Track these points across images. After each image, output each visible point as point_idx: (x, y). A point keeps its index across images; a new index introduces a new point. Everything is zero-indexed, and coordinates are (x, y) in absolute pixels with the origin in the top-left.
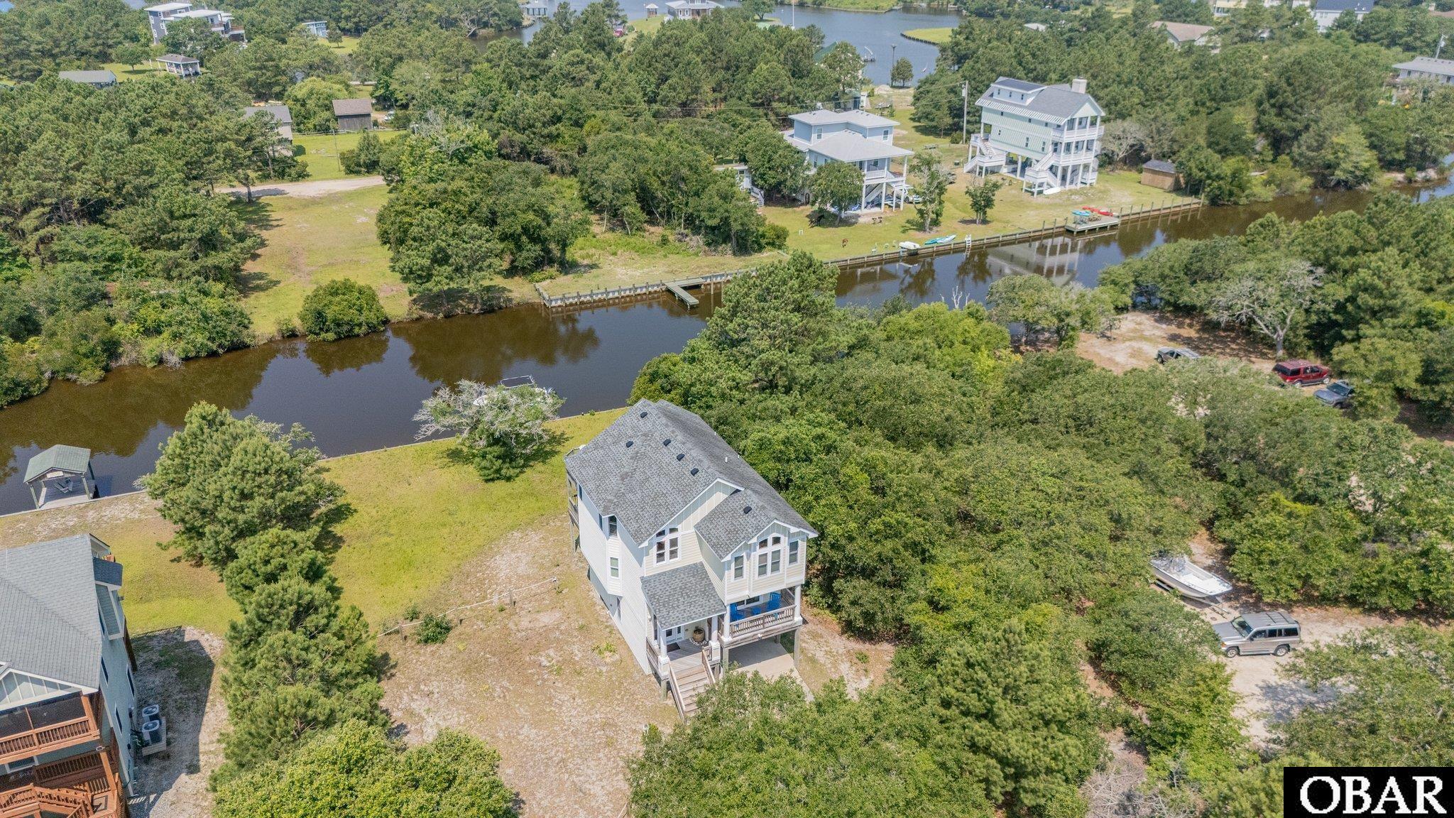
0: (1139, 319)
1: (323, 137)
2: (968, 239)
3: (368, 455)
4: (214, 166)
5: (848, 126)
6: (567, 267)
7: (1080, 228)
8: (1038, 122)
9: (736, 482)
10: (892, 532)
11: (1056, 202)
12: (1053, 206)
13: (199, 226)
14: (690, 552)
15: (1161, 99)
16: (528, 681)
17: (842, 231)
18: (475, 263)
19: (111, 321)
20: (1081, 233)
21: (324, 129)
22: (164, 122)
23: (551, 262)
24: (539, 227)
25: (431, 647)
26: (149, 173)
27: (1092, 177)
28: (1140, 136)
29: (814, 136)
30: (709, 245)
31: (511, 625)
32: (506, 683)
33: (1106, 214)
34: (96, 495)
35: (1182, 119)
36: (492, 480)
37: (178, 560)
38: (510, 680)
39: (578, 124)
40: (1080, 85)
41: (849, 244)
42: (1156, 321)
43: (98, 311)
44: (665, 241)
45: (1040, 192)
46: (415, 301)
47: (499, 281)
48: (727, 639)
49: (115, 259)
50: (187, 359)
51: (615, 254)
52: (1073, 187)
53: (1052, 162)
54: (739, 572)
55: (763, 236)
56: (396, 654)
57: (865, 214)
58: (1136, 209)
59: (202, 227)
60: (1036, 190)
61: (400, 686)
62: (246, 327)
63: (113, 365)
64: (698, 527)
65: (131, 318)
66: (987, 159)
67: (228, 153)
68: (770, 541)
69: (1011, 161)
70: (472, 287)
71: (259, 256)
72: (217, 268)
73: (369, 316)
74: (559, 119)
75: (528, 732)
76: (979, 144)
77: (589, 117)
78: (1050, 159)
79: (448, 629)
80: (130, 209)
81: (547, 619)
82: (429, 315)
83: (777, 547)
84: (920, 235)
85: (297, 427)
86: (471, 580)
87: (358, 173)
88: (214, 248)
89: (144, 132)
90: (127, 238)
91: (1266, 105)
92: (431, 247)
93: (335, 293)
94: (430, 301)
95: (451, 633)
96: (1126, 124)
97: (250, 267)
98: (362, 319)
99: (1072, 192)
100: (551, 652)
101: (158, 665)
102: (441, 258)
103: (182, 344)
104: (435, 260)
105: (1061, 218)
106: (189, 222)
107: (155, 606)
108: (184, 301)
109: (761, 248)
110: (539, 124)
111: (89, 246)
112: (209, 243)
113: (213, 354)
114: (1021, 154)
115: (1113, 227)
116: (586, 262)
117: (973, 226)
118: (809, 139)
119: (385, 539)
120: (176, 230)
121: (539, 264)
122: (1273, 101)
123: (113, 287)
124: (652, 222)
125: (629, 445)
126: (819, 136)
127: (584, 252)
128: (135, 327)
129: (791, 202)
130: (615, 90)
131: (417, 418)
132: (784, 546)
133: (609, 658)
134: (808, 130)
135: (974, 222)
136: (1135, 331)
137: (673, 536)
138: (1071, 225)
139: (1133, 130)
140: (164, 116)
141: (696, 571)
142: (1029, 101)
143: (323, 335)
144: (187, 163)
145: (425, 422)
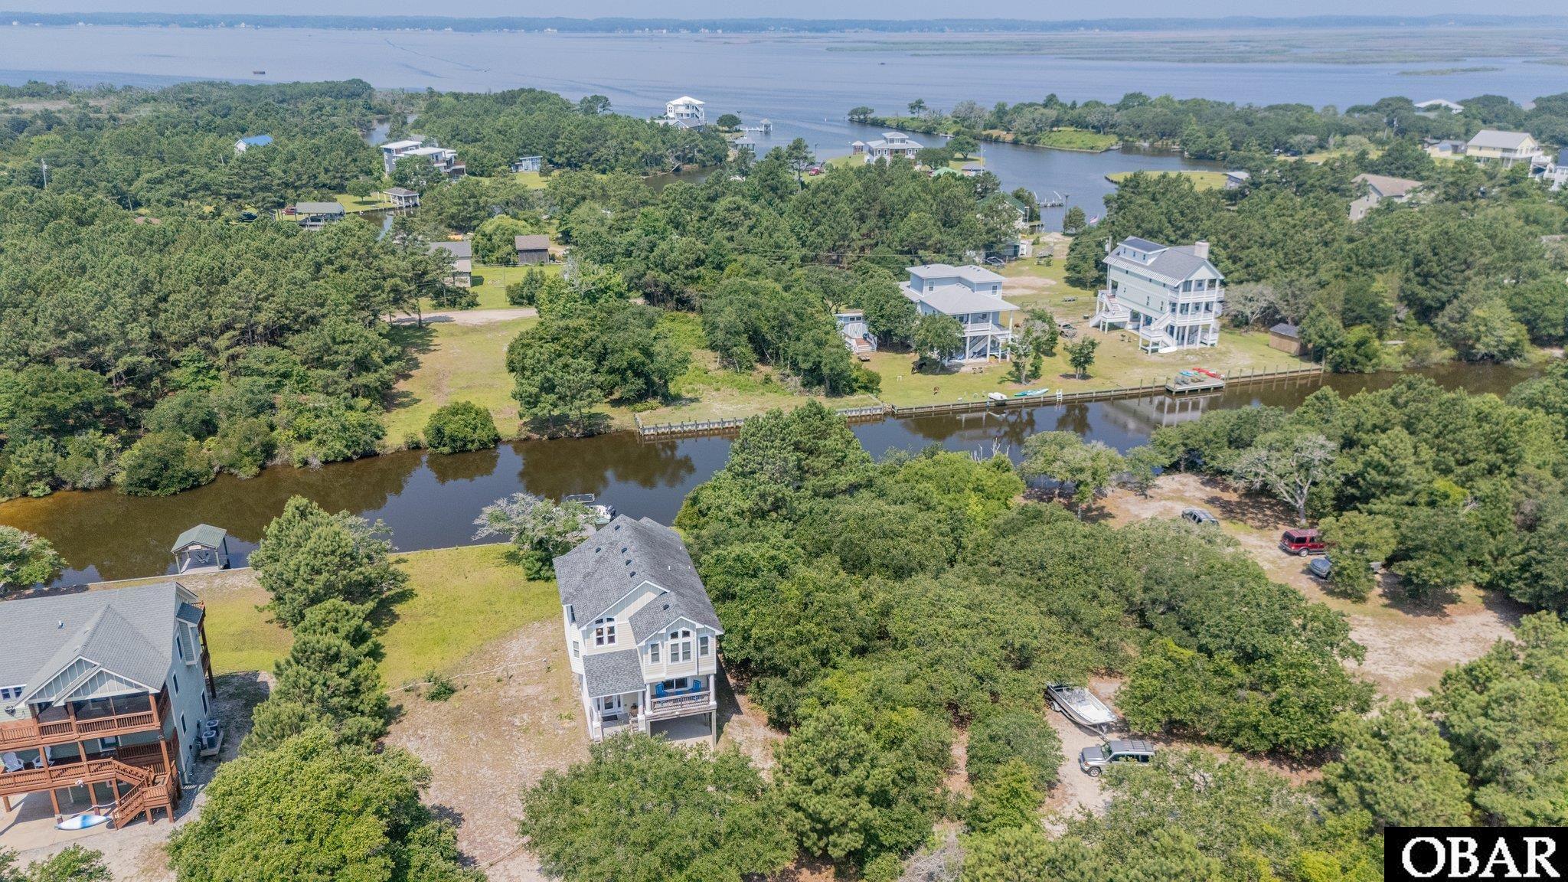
0: (1185, 481)
1: (503, 268)
2: (1059, 394)
3: (442, 552)
4: (378, 299)
5: (959, 280)
6: (670, 400)
7: (1179, 388)
8: (1158, 283)
9: (663, 584)
10: (801, 639)
11: (1171, 361)
12: (1164, 365)
13: (354, 351)
14: (625, 640)
15: (1301, 263)
16: (499, 735)
17: (940, 379)
18: (579, 392)
19: (272, 428)
20: (1181, 393)
21: (506, 262)
22: (345, 261)
23: (655, 394)
24: (643, 364)
25: (436, 703)
26: (322, 305)
27: (1212, 338)
28: (1272, 298)
29: (926, 288)
30: (804, 385)
31: (502, 693)
32: (482, 735)
33: (1213, 376)
34: (227, 567)
35: (1322, 285)
36: (534, 579)
37: (271, 622)
38: (486, 733)
39: (720, 267)
40: (1202, 249)
41: (941, 391)
42: (1203, 483)
43: (263, 418)
44: (767, 380)
45: (1155, 351)
46: (525, 424)
47: (602, 408)
48: (648, 712)
49: (286, 375)
50: (326, 463)
51: (718, 390)
52: (1191, 347)
53: (1168, 322)
54: (655, 657)
55: (856, 380)
56: (408, 704)
57: (968, 362)
58: (1248, 372)
59: (357, 351)
60: (1149, 348)
61: (403, 730)
62: (378, 438)
63: (269, 463)
64: (631, 619)
65: (289, 425)
66: (1109, 315)
67: (395, 290)
68: (680, 634)
69: (1135, 316)
70: (574, 414)
71: (410, 376)
72: (366, 386)
73: (481, 434)
74: (702, 263)
75: (486, 771)
76: (1105, 300)
77: (730, 262)
78: (1168, 319)
79: (452, 691)
80: (304, 334)
81: (530, 691)
82: (536, 436)
83: (686, 639)
84: (1016, 386)
85: (379, 522)
86: (488, 656)
87: (521, 304)
88: (367, 370)
89: (327, 269)
90: (298, 359)
91: (1411, 274)
92: (539, 378)
93: (455, 413)
94: (539, 424)
95: (455, 695)
96: (1260, 286)
97: (401, 386)
98: (475, 436)
99: (1189, 352)
100: (525, 716)
101: (231, 696)
102: (549, 387)
103: (324, 450)
104: (542, 389)
105: (1162, 377)
106: (346, 347)
107: (245, 654)
108: (331, 413)
109: (853, 391)
110: (682, 267)
111: (267, 364)
112: (362, 364)
113: (348, 460)
114: (1143, 311)
115: (1217, 389)
116: (689, 396)
117: (1072, 380)
118: (921, 290)
119: (432, 619)
120: (336, 352)
121: (641, 396)
122: (1417, 270)
123: (279, 399)
124: (763, 360)
125: (598, 550)
126: (931, 289)
127: (689, 387)
128: (291, 433)
129: (903, 347)
130: (766, 234)
131: (477, 522)
132: (693, 639)
133: (567, 724)
134: (919, 284)
135: (1074, 376)
136: (1174, 491)
137: (611, 624)
138: (1171, 385)
139: (1265, 293)
140: (348, 255)
141: (631, 656)
142: (1150, 261)
143: (441, 448)
144: (357, 296)
145: (483, 526)
